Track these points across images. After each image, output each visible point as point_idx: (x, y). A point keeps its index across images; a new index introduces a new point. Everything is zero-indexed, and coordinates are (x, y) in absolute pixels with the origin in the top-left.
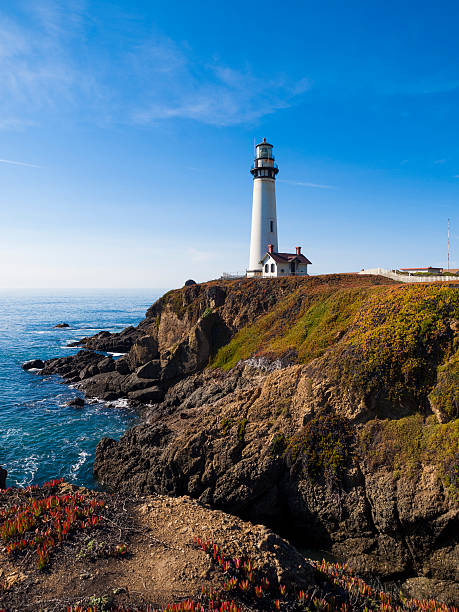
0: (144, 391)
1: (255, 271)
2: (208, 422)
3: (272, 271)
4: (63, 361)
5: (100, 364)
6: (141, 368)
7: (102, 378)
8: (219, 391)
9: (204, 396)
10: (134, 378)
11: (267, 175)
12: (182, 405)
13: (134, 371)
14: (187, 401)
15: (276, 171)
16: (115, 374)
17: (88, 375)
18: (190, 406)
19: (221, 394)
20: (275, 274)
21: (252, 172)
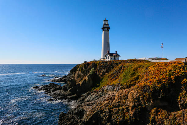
0: (72, 96)
1: (103, 59)
2: (98, 108)
3: (108, 59)
4: (45, 86)
5: (57, 87)
6: (70, 89)
7: (58, 92)
8: (97, 96)
9: (92, 98)
10: (68, 92)
11: (106, 29)
12: (85, 101)
13: (68, 90)
14: (86, 100)
15: (109, 28)
16: (62, 90)
17: (53, 91)
18: (88, 101)
19: (98, 98)
20: (109, 60)
21: (102, 29)
